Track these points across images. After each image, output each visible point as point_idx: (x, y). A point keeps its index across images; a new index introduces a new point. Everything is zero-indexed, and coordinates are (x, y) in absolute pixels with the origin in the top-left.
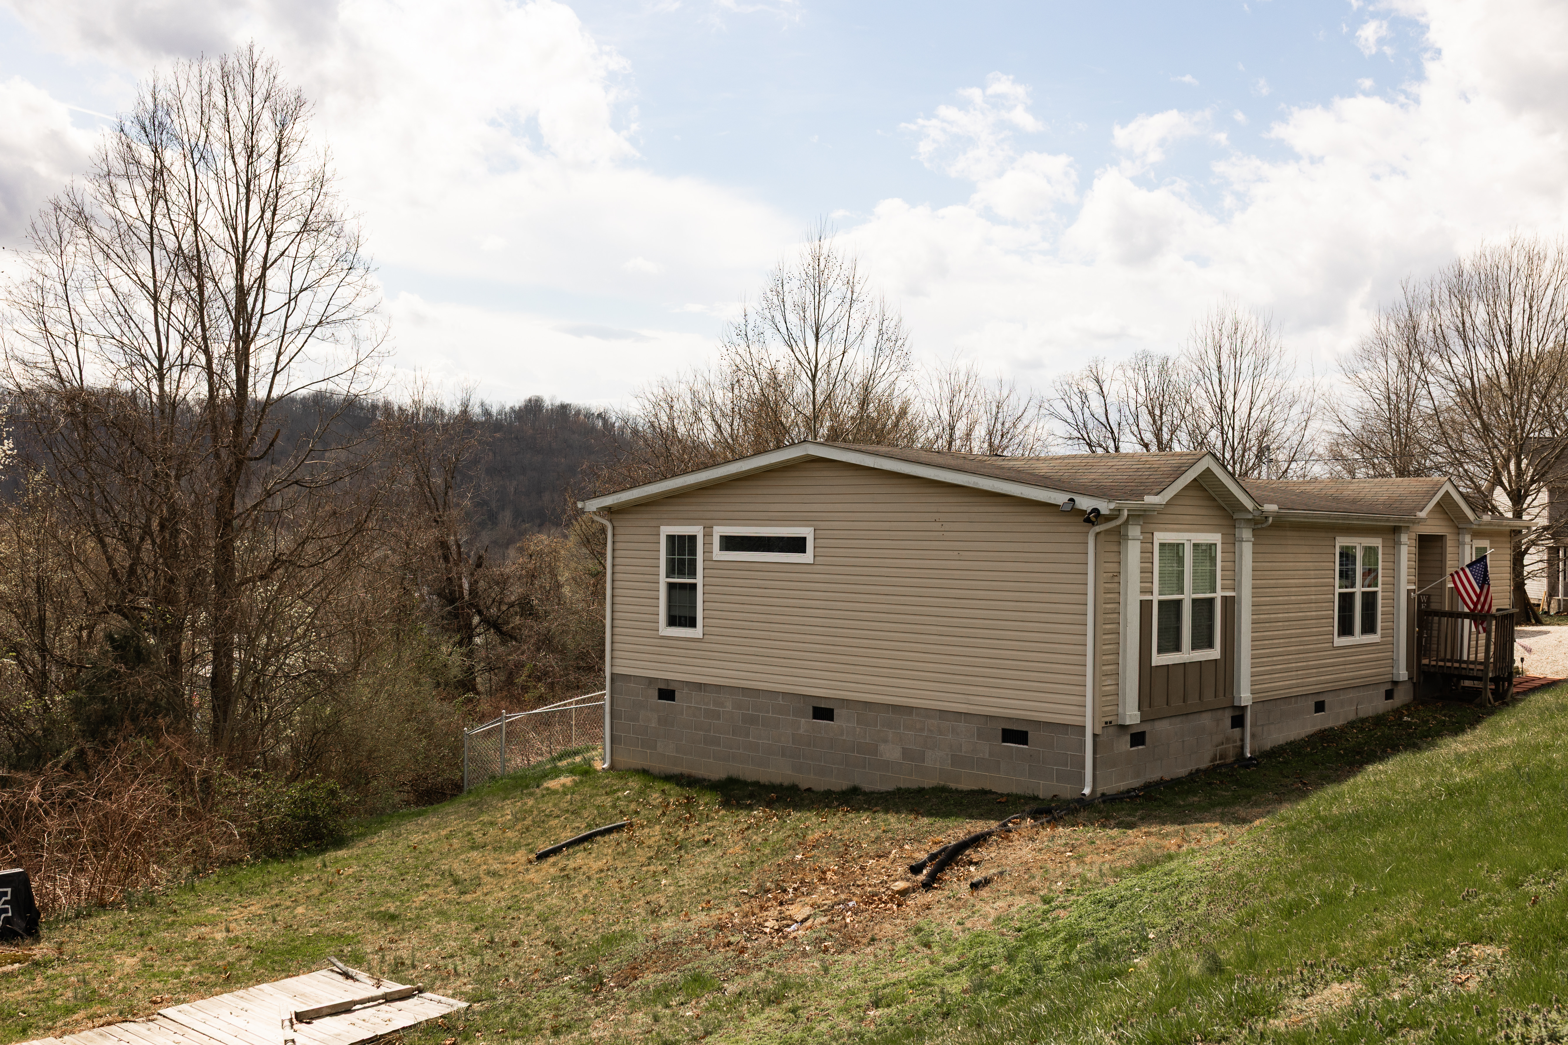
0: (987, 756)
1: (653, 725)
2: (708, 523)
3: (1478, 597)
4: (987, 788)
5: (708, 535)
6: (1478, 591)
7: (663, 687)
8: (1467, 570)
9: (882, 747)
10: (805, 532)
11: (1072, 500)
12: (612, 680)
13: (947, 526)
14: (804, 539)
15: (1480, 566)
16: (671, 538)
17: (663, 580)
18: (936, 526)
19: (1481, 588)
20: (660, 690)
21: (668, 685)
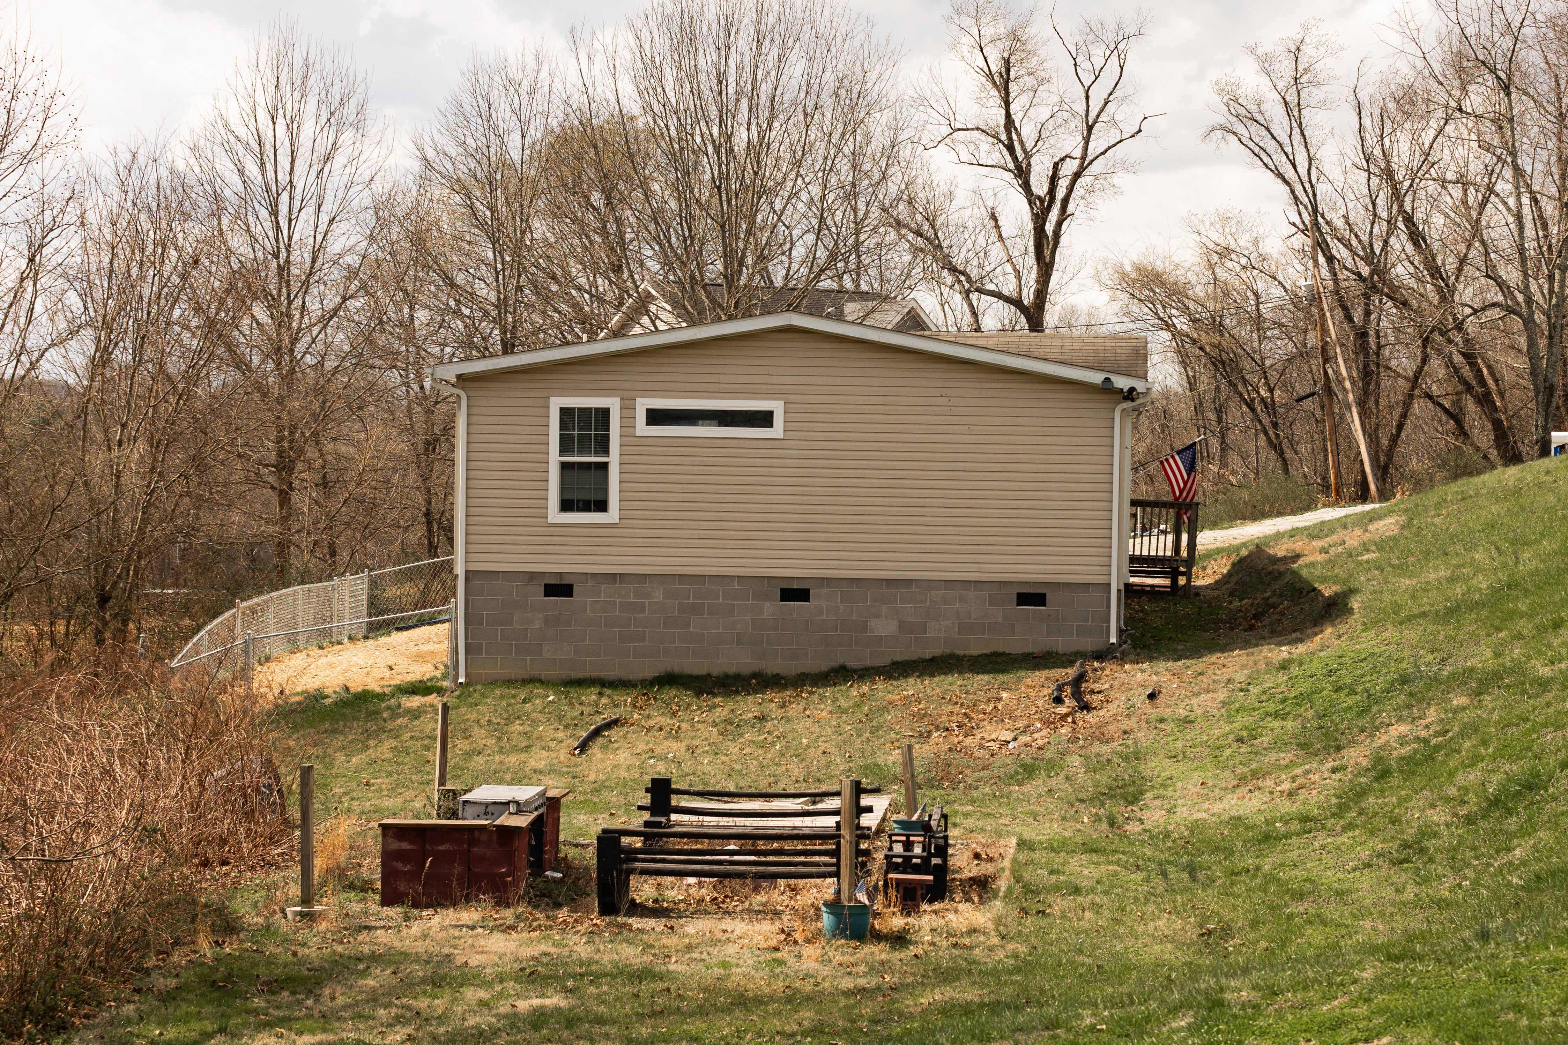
0: (1000, 620)
1: (537, 627)
2: (628, 394)
3: (1185, 483)
4: (1000, 650)
5: (628, 408)
6: (1186, 477)
7: (553, 581)
8: (1177, 457)
9: (873, 623)
10: (776, 407)
11: (1107, 379)
12: (467, 579)
13: (954, 402)
14: (770, 414)
15: (1189, 453)
16: (565, 412)
17: (555, 458)
18: (944, 401)
19: (1189, 475)
20: (546, 585)
21: (561, 579)
